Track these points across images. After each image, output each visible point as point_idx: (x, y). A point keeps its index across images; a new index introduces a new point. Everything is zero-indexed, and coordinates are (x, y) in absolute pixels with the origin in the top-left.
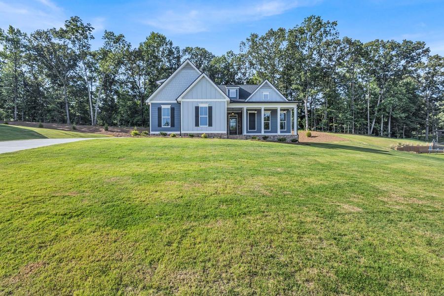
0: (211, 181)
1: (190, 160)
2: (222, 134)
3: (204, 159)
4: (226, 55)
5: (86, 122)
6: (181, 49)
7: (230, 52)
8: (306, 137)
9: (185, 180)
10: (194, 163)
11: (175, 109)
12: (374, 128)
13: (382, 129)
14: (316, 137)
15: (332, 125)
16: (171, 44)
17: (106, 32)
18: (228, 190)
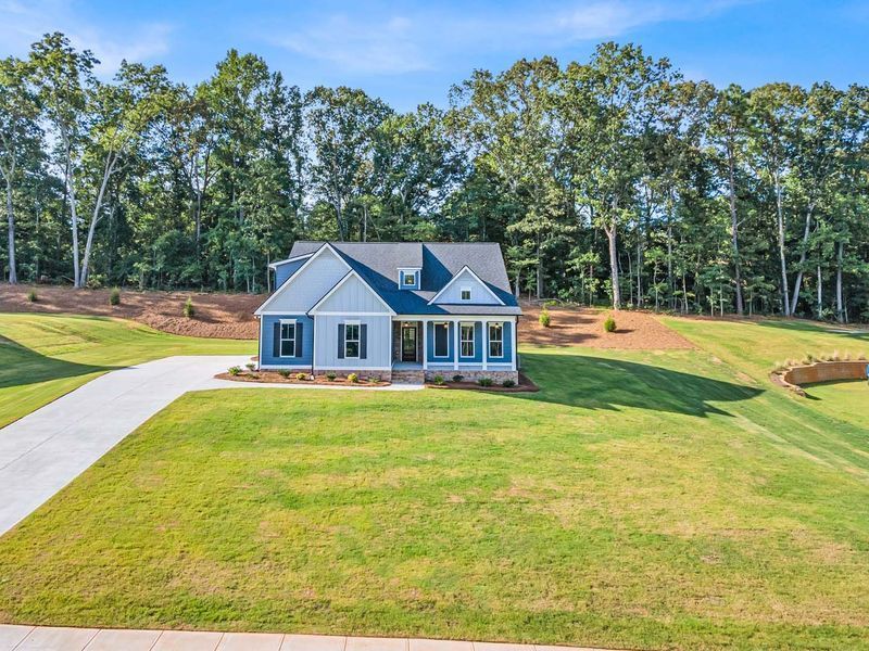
0: (352, 474)
1: (333, 442)
2: (383, 372)
3: (348, 440)
4: (415, 112)
5: (54, 276)
6: (303, 92)
7: (424, 107)
8: (605, 332)
9: (328, 472)
10: (335, 448)
11: (304, 327)
12: (800, 299)
13: (820, 301)
14: (630, 331)
15: (680, 296)
16: (279, 79)
17: (124, 63)
18: (366, 484)
